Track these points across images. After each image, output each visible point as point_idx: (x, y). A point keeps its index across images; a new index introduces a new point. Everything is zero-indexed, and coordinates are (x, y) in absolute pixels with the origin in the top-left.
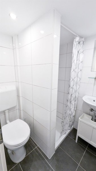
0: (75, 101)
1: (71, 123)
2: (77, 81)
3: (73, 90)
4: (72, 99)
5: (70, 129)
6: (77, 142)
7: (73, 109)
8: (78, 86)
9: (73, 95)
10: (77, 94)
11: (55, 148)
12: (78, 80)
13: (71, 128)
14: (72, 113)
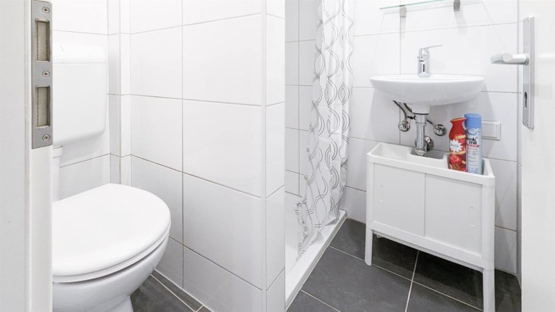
0: (344, 102)
1: (337, 191)
2: (342, 29)
3: (334, 60)
4: (332, 93)
5: (333, 222)
6: (373, 261)
7: (339, 131)
8: (347, 45)
9: (333, 78)
10: (347, 73)
11: (287, 297)
12: (347, 27)
13: (337, 219)
14: (337, 151)
